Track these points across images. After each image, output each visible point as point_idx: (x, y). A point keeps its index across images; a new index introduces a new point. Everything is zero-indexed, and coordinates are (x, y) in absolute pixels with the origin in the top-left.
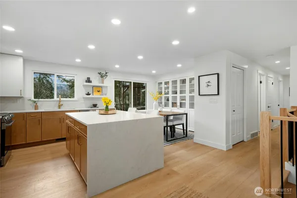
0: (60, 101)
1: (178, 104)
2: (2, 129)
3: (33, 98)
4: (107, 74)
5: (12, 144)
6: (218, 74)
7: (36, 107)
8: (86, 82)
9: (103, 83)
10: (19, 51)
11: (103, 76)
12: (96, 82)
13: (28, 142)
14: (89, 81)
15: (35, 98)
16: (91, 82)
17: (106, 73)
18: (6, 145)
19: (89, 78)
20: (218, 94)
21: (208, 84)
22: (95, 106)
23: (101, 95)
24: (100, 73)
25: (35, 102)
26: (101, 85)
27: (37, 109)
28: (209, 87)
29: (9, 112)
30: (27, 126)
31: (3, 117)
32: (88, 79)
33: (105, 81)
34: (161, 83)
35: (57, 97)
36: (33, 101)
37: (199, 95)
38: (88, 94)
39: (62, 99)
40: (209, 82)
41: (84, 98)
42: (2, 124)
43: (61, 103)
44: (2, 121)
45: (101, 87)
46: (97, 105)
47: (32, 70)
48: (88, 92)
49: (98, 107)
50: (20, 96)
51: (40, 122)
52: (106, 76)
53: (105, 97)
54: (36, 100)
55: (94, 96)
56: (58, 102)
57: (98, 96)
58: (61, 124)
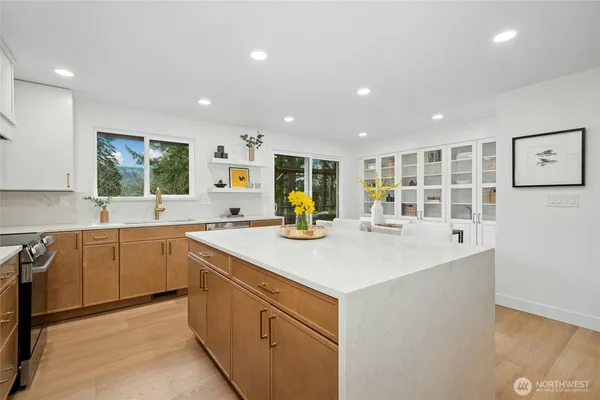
0: (159, 201)
1: (420, 208)
2: (24, 281)
3: (95, 195)
4: (262, 139)
5: (49, 312)
6: (583, 130)
7: (104, 217)
8: (216, 156)
9: (252, 158)
10: (64, 73)
11: (253, 143)
12: (237, 156)
13: (86, 305)
14: (221, 153)
15: (100, 194)
16: (226, 157)
17: (260, 136)
18: (33, 315)
19: (222, 147)
20: (583, 184)
21: (545, 157)
22: (235, 212)
23: (247, 187)
24: (244, 137)
25: (100, 203)
26: (247, 162)
27: (107, 221)
28: (548, 164)
29: (40, 230)
30: (85, 264)
31: (24, 246)
33: (258, 152)
34: (373, 161)
35: (152, 192)
36: (96, 201)
37: (514, 186)
38: (220, 185)
39: (163, 196)
40: (548, 152)
41: (210, 193)
42: (24, 266)
43: (160, 206)
44: (22, 260)
45: (246, 169)
46: (238, 210)
47: (94, 127)
48: (221, 181)
49: (242, 216)
50: (67, 189)
51: (115, 253)
52: (259, 142)
53: (257, 191)
54: (104, 198)
55: (233, 189)
56: (155, 203)
57: (242, 190)
58: (163, 257)
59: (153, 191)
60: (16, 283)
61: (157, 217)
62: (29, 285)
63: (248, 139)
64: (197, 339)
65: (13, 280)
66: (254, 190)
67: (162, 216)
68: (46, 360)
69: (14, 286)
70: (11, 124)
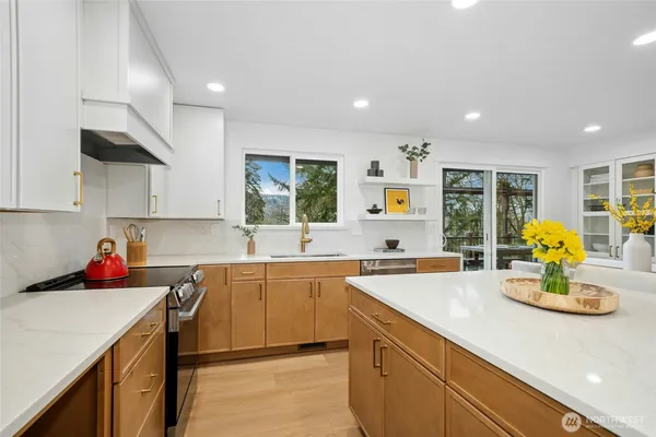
0: (306, 230)
2: (171, 330)
3: (243, 223)
4: (428, 149)
5: (200, 352)
7: (251, 249)
8: (369, 173)
9: (414, 174)
10: (216, 87)
11: (414, 155)
12: (395, 172)
13: (234, 349)
14: (375, 170)
15: (248, 222)
16: (382, 175)
17: (425, 145)
19: (378, 162)
22: (392, 245)
23: (407, 212)
24: (403, 149)
25: (247, 232)
26: (408, 180)
27: (254, 253)
29: (192, 263)
30: (233, 302)
31: (172, 288)
32: (375, 164)
33: (422, 166)
36: (244, 229)
38: (374, 211)
39: (311, 225)
41: (363, 221)
42: (171, 312)
43: (306, 237)
44: (170, 304)
45: (406, 189)
46: (397, 242)
47: (243, 149)
48: (375, 206)
49: (403, 250)
50: (218, 217)
51: (262, 291)
52: (424, 153)
53: (422, 217)
54: (251, 227)
55: (389, 216)
56: (300, 234)
57: (401, 216)
58: (312, 300)
59: (299, 219)
60: (163, 331)
61: (303, 250)
62: (176, 334)
63: (410, 149)
64: (360, 428)
65: (160, 329)
66: (417, 216)
67: (308, 247)
68: (194, 418)
69: (162, 335)
70: (169, 147)
